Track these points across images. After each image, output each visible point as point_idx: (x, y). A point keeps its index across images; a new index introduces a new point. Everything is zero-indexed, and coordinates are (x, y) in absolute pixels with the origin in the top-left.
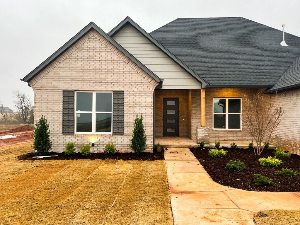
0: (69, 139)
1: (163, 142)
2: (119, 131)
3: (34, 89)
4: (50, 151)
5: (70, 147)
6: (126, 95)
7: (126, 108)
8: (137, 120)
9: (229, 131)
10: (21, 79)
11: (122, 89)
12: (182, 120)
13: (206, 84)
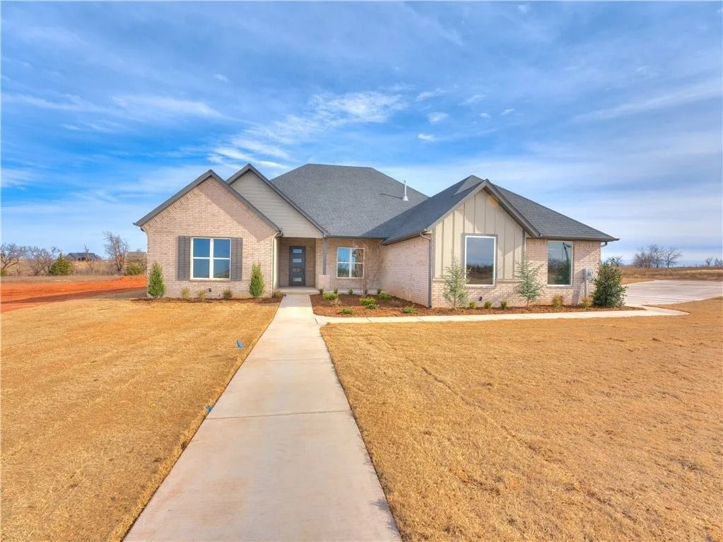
0: (184, 284)
1: (283, 291)
2: (238, 277)
3: (147, 234)
4: (164, 296)
5: (184, 292)
6: (244, 243)
7: (244, 255)
8: (254, 266)
9: (353, 280)
10: (134, 224)
11: (242, 236)
12: (308, 269)
13: (327, 234)
